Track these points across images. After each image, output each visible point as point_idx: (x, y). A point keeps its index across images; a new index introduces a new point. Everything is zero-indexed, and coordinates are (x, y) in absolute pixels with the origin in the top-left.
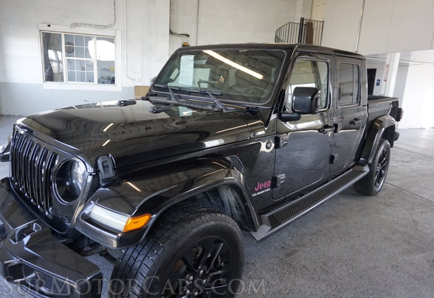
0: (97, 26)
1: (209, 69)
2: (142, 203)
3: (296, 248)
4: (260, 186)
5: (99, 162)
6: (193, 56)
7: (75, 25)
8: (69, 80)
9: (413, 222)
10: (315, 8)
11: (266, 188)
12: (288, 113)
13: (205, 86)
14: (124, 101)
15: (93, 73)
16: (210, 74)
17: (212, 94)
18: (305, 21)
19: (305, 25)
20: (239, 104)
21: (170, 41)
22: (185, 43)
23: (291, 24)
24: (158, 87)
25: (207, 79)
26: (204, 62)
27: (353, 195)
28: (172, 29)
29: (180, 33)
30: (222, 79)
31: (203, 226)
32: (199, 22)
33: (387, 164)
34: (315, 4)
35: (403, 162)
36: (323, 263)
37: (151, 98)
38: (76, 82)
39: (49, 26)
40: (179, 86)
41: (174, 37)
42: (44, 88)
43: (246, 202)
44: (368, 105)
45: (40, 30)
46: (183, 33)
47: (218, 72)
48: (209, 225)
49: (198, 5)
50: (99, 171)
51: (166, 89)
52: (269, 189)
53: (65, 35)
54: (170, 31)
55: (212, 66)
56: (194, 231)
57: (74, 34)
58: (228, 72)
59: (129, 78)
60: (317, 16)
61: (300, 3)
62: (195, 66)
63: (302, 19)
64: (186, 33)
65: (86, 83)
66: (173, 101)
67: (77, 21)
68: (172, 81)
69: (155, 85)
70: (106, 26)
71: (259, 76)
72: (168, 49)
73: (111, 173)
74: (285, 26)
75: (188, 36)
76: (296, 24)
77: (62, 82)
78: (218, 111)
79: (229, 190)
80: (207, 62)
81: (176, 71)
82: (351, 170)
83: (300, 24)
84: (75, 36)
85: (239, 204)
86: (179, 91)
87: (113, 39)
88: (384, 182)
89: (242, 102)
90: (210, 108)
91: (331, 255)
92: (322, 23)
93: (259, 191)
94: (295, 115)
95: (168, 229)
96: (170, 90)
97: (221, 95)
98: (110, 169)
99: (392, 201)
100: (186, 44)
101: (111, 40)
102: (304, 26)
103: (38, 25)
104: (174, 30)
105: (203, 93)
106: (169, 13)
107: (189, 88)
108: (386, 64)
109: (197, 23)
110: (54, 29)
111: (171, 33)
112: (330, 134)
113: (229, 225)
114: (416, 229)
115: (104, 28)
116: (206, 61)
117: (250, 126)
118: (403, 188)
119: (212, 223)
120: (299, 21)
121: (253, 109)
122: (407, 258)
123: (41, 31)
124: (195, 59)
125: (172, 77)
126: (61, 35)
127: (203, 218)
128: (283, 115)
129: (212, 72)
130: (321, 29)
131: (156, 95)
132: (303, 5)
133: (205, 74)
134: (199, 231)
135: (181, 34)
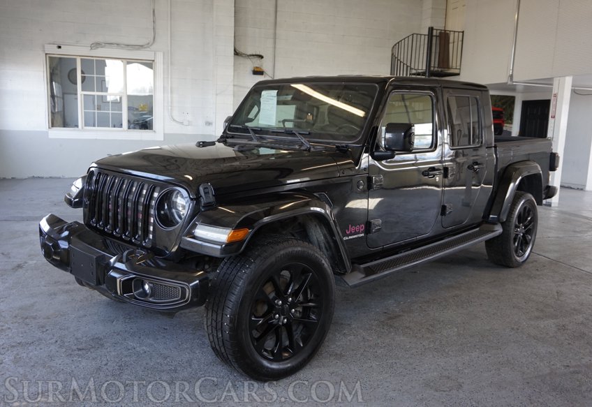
0: (128, 45)
1: (294, 106)
2: (241, 219)
3: (401, 314)
4: (352, 229)
5: (201, 189)
6: (276, 91)
7: (97, 45)
8: (85, 126)
9: (557, 293)
10: (450, 11)
11: (359, 233)
12: (382, 152)
13: (289, 125)
14: (203, 142)
15: (121, 114)
16: (296, 112)
17: (300, 134)
18: (435, 31)
19: (436, 36)
20: (329, 143)
21: (234, 66)
22: (257, 67)
23: (415, 36)
24: (235, 128)
25: (292, 118)
26: (289, 98)
27: (488, 267)
28: (237, 48)
29: (249, 53)
30: (310, 117)
31: (290, 250)
32: (277, 37)
33: (535, 227)
34: (451, 6)
35: (575, 232)
36: (431, 325)
37: (229, 140)
38: (96, 128)
39: (60, 47)
40: (260, 126)
41: (241, 60)
42: (50, 137)
43: (334, 236)
44: (495, 147)
45: (46, 54)
46: (254, 54)
47: (306, 109)
48: (296, 249)
49: (276, 12)
50: (201, 196)
51: (246, 130)
52: (363, 235)
53: (81, 59)
54: (235, 50)
55: (300, 102)
56: (282, 252)
57: (95, 58)
58: (318, 108)
59: (174, 120)
60: (453, 25)
61: (428, 6)
62: (279, 103)
63: (431, 29)
64: (258, 53)
65: (111, 129)
66: (255, 142)
67: (100, 39)
68: (251, 120)
69: (231, 126)
70: (142, 46)
71: (360, 113)
72: (232, 78)
73: (211, 199)
74: (406, 39)
75: (261, 57)
76: (423, 37)
77: (76, 128)
78: (306, 150)
79: (318, 227)
80: (292, 98)
81: (255, 109)
82: (478, 229)
83: (428, 35)
84: (97, 60)
85: (328, 242)
86: (261, 132)
87: (152, 64)
88: (531, 251)
89: (331, 141)
90: (297, 147)
91: (442, 319)
92: (461, 34)
93: (351, 234)
94: (389, 153)
95: (258, 249)
96: (250, 131)
97: (309, 134)
98: (211, 195)
99: (538, 273)
100: (258, 70)
101: (150, 64)
102: (434, 39)
103: (44, 47)
104: (241, 50)
105: (289, 133)
106: (233, 25)
107: (272, 128)
108: (553, 93)
109: (275, 38)
110: (67, 51)
111: (236, 53)
112: (437, 178)
113: (316, 255)
114: (558, 300)
115: (138, 49)
116: (291, 96)
117: (339, 165)
118: (561, 260)
119: (299, 249)
120: (426, 32)
121: (343, 147)
122: (533, 323)
123: (48, 56)
124: (278, 95)
125: (251, 116)
126: (75, 60)
127: (290, 242)
128: (376, 154)
129: (299, 110)
130: (460, 43)
131: (233, 137)
132: (432, 8)
133: (290, 111)
134: (286, 253)
135: (251, 55)
